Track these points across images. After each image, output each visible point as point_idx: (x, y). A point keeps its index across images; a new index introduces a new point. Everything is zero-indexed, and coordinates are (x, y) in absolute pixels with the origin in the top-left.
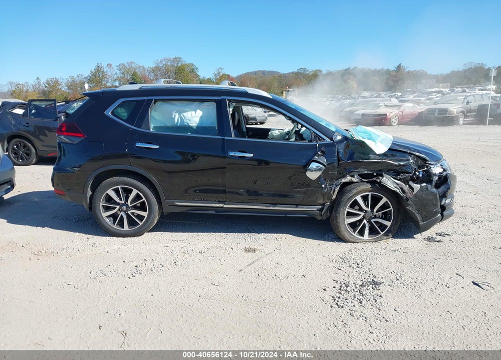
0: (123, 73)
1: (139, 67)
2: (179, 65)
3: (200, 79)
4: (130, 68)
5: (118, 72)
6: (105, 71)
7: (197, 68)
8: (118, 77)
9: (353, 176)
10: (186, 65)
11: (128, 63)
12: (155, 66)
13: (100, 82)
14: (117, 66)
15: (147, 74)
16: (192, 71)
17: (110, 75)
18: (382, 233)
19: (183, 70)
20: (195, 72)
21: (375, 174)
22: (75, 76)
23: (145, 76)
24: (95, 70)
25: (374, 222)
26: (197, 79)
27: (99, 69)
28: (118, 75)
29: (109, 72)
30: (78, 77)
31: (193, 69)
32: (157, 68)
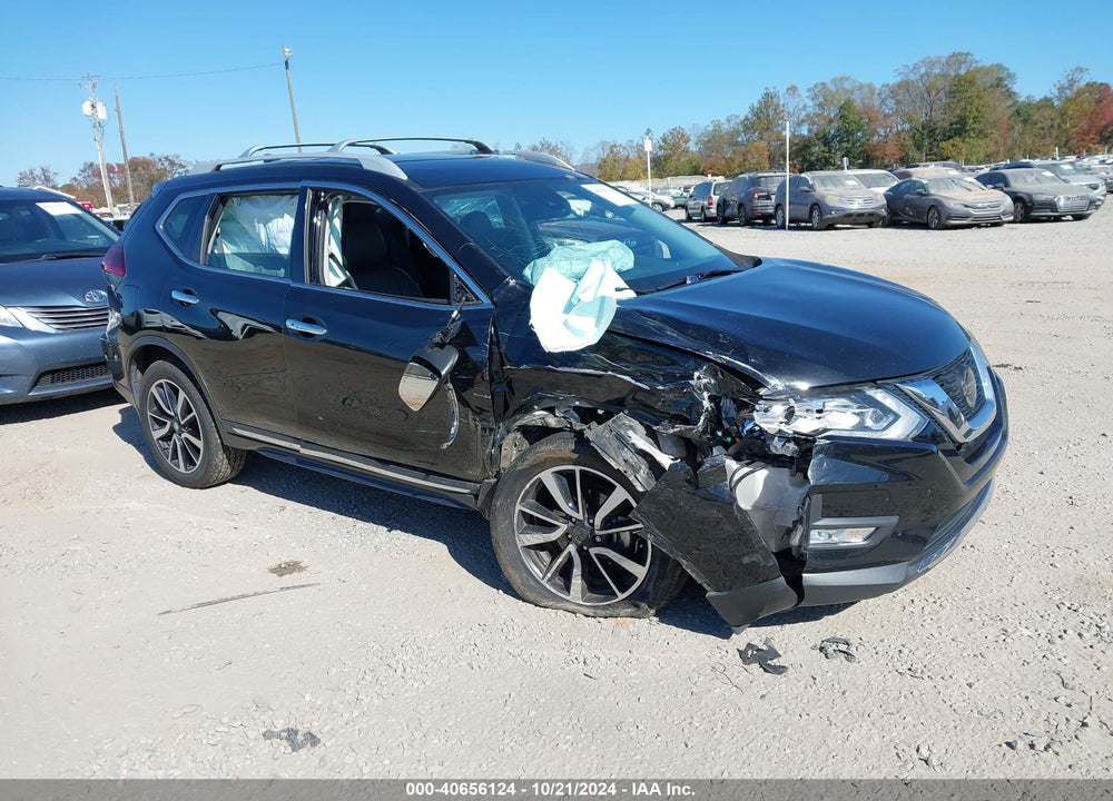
0: (820, 105)
1: (861, 87)
2: (962, 72)
3: (1016, 103)
4: (837, 91)
5: (810, 103)
6: (781, 103)
7: (1011, 76)
8: (808, 115)
9: (551, 410)
10: (979, 70)
11: (834, 81)
12: (899, 79)
13: (767, 129)
14: (809, 90)
15: (877, 102)
16: (999, 83)
17: (791, 110)
18: (621, 596)
19: (972, 83)
20: (1006, 86)
21: (600, 412)
22: (723, 120)
23: (874, 106)
24: (760, 102)
25: (597, 555)
26: (1010, 103)
27: (768, 100)
28: (810, 110)
29: (789, 104)
30: (728, 120)
31: (1001, 79)
32: (905, 85)
